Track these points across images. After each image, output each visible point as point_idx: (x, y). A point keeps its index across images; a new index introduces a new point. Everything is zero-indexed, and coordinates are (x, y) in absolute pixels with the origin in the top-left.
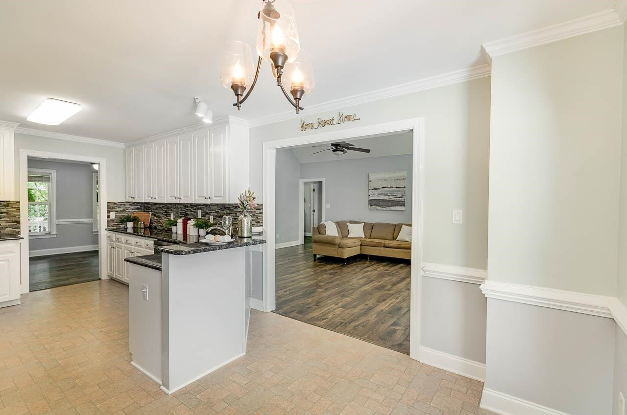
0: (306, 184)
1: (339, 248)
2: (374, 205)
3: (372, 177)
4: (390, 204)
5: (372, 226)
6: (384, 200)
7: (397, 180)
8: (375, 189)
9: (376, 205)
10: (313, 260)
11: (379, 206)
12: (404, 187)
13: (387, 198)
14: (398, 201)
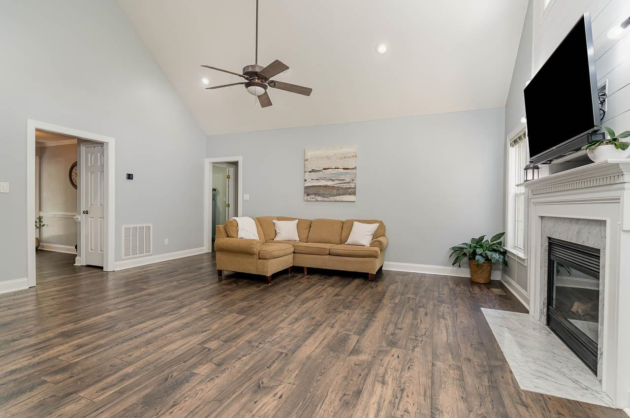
0: (215, 165)
1: (260, 259)
2: (312, 194)
3: (309, 154)
4: (335, 192)
5: (310, 224)
6: (326, 186)
7: (345, 158)
8: (313, 171)
9: (315, 194)
10: (217, 280)
11: (319, 195)
12: (355, 168)
13: (330, 183)
14: (346, 188)
